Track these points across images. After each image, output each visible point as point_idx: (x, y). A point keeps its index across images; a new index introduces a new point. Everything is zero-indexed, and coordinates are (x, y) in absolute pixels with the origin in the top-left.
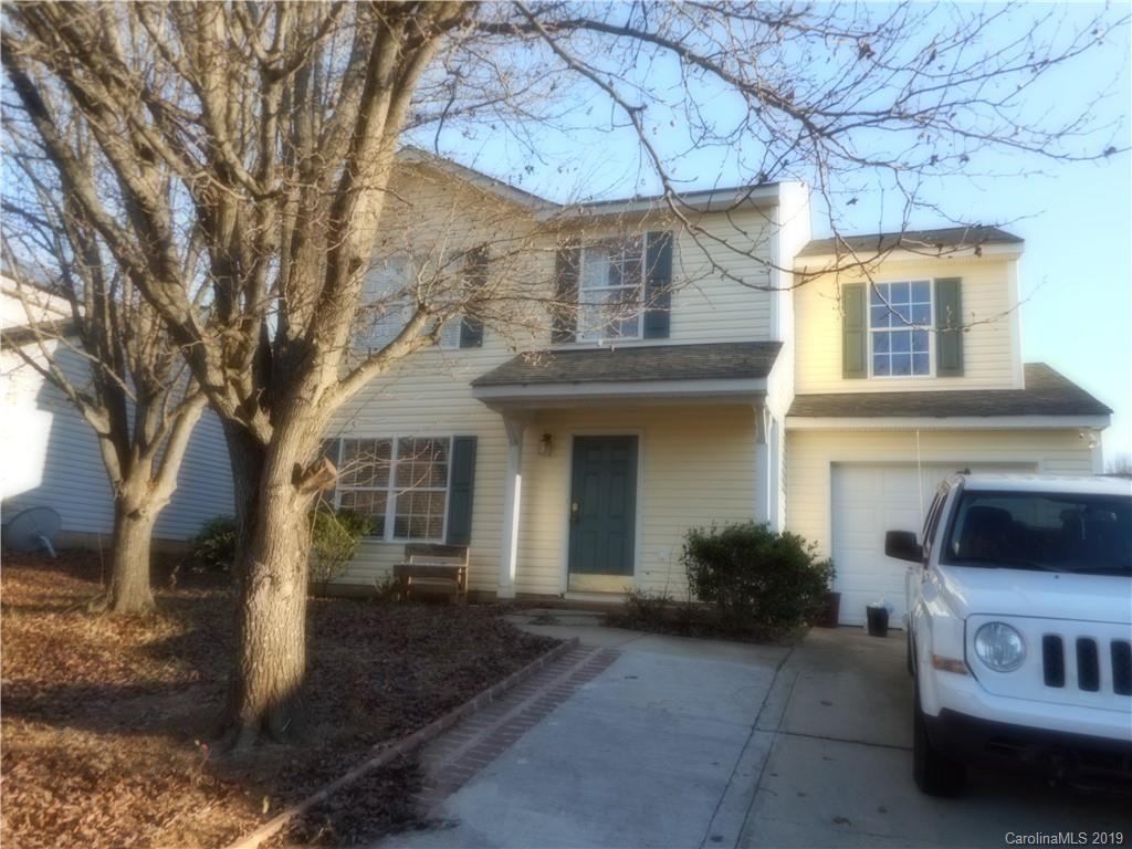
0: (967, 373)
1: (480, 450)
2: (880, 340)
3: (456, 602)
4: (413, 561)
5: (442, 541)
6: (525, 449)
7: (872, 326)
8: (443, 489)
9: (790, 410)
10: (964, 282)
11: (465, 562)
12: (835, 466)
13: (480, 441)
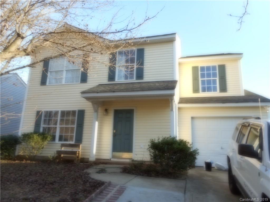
0: (228, 91)
1: (86, 114)
2: (203, 82)
3: (76, 162)
4: (63, 149)
5: (73, 143)
6: (99, 114)
7: (201, 78)
8: (74, 126)
9: (179, 102)
10: (226, 66)
11: (79, 149)
12: (193, 118)
13: (86, 111)
